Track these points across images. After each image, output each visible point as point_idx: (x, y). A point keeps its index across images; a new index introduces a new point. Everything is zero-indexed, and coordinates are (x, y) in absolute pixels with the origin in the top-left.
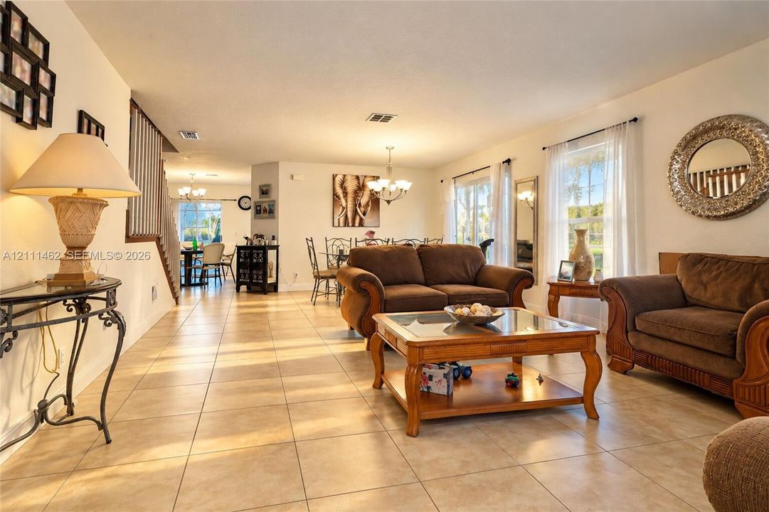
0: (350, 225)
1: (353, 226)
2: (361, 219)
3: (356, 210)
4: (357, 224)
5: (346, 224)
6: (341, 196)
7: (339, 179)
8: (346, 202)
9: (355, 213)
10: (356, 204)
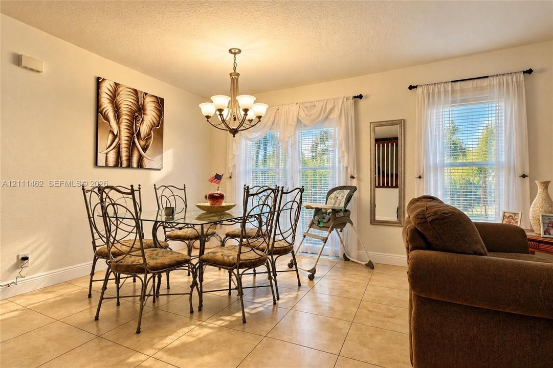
0: (125, 164)
1: (129, 166)
2: (141, 158)
3: (134, 142)
4: (135, 165)
5: (118, 164)
6: (111, 115)
7: (106, 88)
8: (119, 127)
9: (132, 146)
10: (134, 134)
